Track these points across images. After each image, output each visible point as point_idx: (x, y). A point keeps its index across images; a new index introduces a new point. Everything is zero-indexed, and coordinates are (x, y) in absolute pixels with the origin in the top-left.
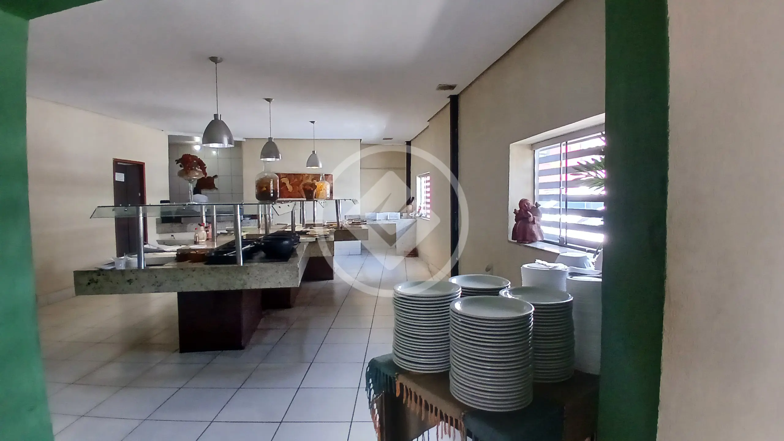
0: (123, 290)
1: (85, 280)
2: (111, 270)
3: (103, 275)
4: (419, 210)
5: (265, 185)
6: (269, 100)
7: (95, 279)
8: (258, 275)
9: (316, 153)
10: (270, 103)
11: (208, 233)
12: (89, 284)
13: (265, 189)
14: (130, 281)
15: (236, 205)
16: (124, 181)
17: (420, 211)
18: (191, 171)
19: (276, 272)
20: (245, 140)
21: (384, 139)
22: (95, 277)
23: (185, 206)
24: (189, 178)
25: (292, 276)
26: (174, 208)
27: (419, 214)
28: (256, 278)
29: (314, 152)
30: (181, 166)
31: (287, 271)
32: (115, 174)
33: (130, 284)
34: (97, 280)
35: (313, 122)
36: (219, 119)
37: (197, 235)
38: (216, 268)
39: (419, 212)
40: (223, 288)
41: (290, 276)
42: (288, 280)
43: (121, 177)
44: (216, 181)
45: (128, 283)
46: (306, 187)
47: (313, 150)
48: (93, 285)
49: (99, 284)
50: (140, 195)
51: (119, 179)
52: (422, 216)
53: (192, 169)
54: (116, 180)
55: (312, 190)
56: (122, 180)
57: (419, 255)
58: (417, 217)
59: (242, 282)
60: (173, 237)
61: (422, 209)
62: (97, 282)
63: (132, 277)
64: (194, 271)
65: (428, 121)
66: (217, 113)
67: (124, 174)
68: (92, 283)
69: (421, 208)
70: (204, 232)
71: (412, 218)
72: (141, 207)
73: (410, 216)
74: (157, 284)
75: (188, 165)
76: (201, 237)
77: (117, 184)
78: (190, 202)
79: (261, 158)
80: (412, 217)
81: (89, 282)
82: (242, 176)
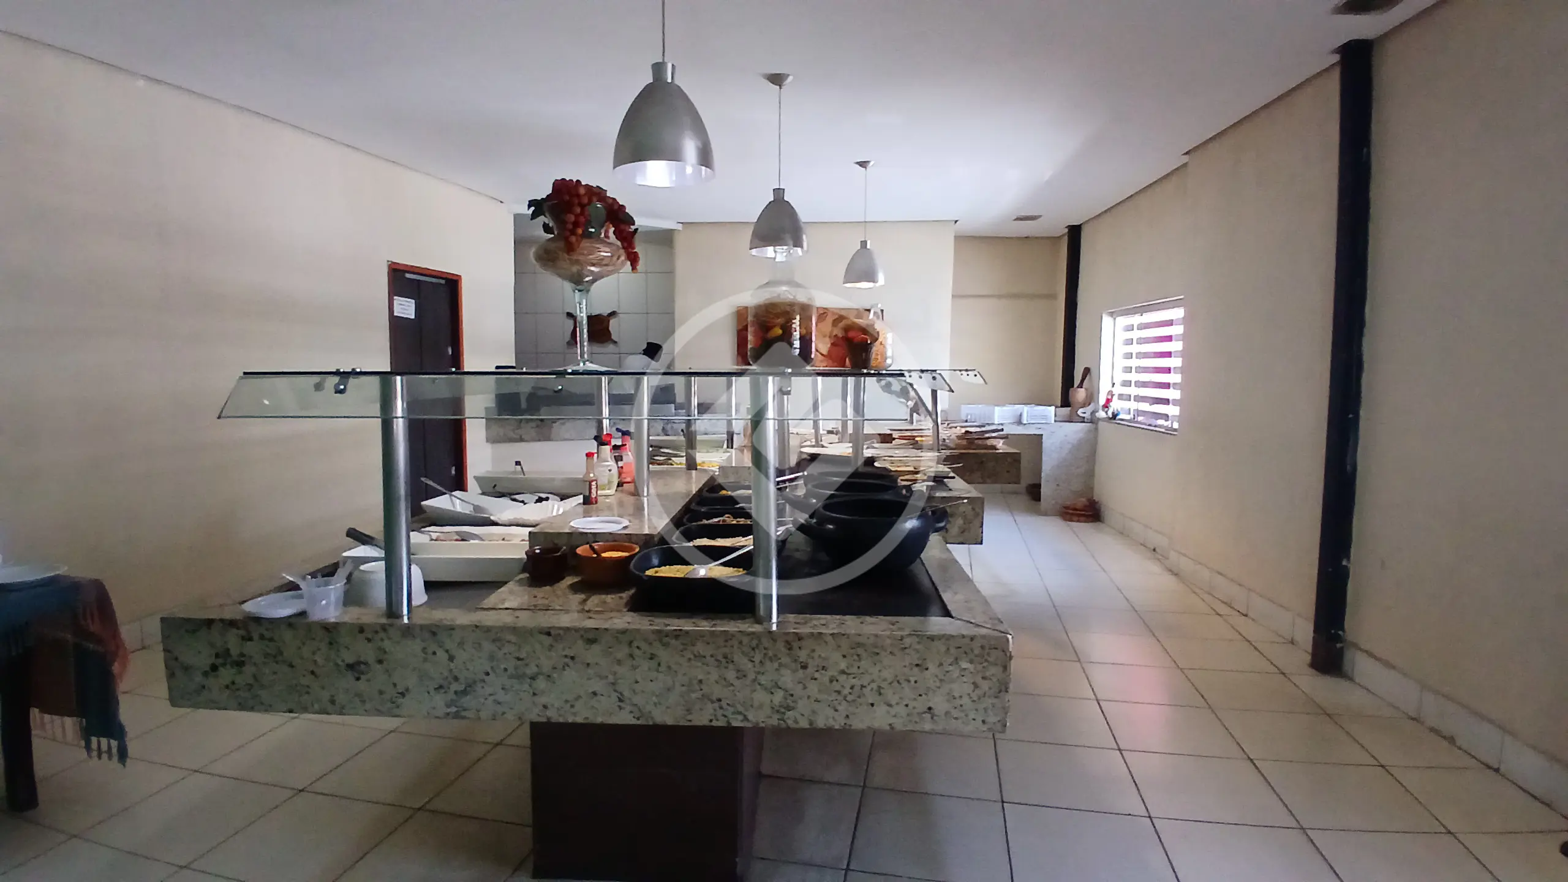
0: (333, 702)
1: (198, 655)
2: (289, 622)
3: (262, 637)
4: (1108, 401)
5: (780, 321)
6: (777, 79)
7: (234, 652)
8: (843, 672)
9: (868, 247)
10: (780, 88)
11: (620, 464)
12: (214, 668)
13: (780, 332)
14: (356, 668)
15: (761, 378)
16: (413, 317)
17: (1111, 404)
18: (585, 244)
19: (917, 665)
20: (680, 227)
21: (1018, 219)
22: (233, 641)
23: (561, 380)
24: (575, 269)
25: (985, 685)
26: (525, 385)
27: (1106, 412)
28: (836, 686)
29: (864, 244)
30: (547, 228)
31: (964, 665)
32: (393, 300)
33: (358, 679)
34: (242, 655)
35: (863, 164)
36: (669, 80)
37: (592, 475)
38: (678, 634)
39: (1106, 406)
40: (702, 718)
41: (976, 685)
42: (966, 700)
43: (406, 308)
44: (613, 324)
45: (350, 675)
46: (851, 334)
47: (863, 240)
48: (226, 674)
49: (249, 669)
50: (450, 351)
51: (403, 313)
52: (1118, 417)
53: (588, 235)
54: (395, 314)
55: (869, 342)
56: (411, 315)
57: (1107, 513)
58: (1099, 419)
59: (778, 697)
60: (518, 467)
61: (1115, 398)
62: (239, 664)
63: (367, 653)
64: (591, 641)
65: (1187, 153)
66: (661, 61)
67: (414, 301)
68: (224, 665)
69: (1112, 395)
70: (611, 463)
71: (1084, 422)
72: (398, 378)
73: (1079, 416)
74: (455, 687)
75: (572, 218)
76: (603, 480)
77: (396, 323)
78: (579, 365)
79: (751, 249)
80: (1084, 418)
81: (213, 660)
82: (673, 313)
